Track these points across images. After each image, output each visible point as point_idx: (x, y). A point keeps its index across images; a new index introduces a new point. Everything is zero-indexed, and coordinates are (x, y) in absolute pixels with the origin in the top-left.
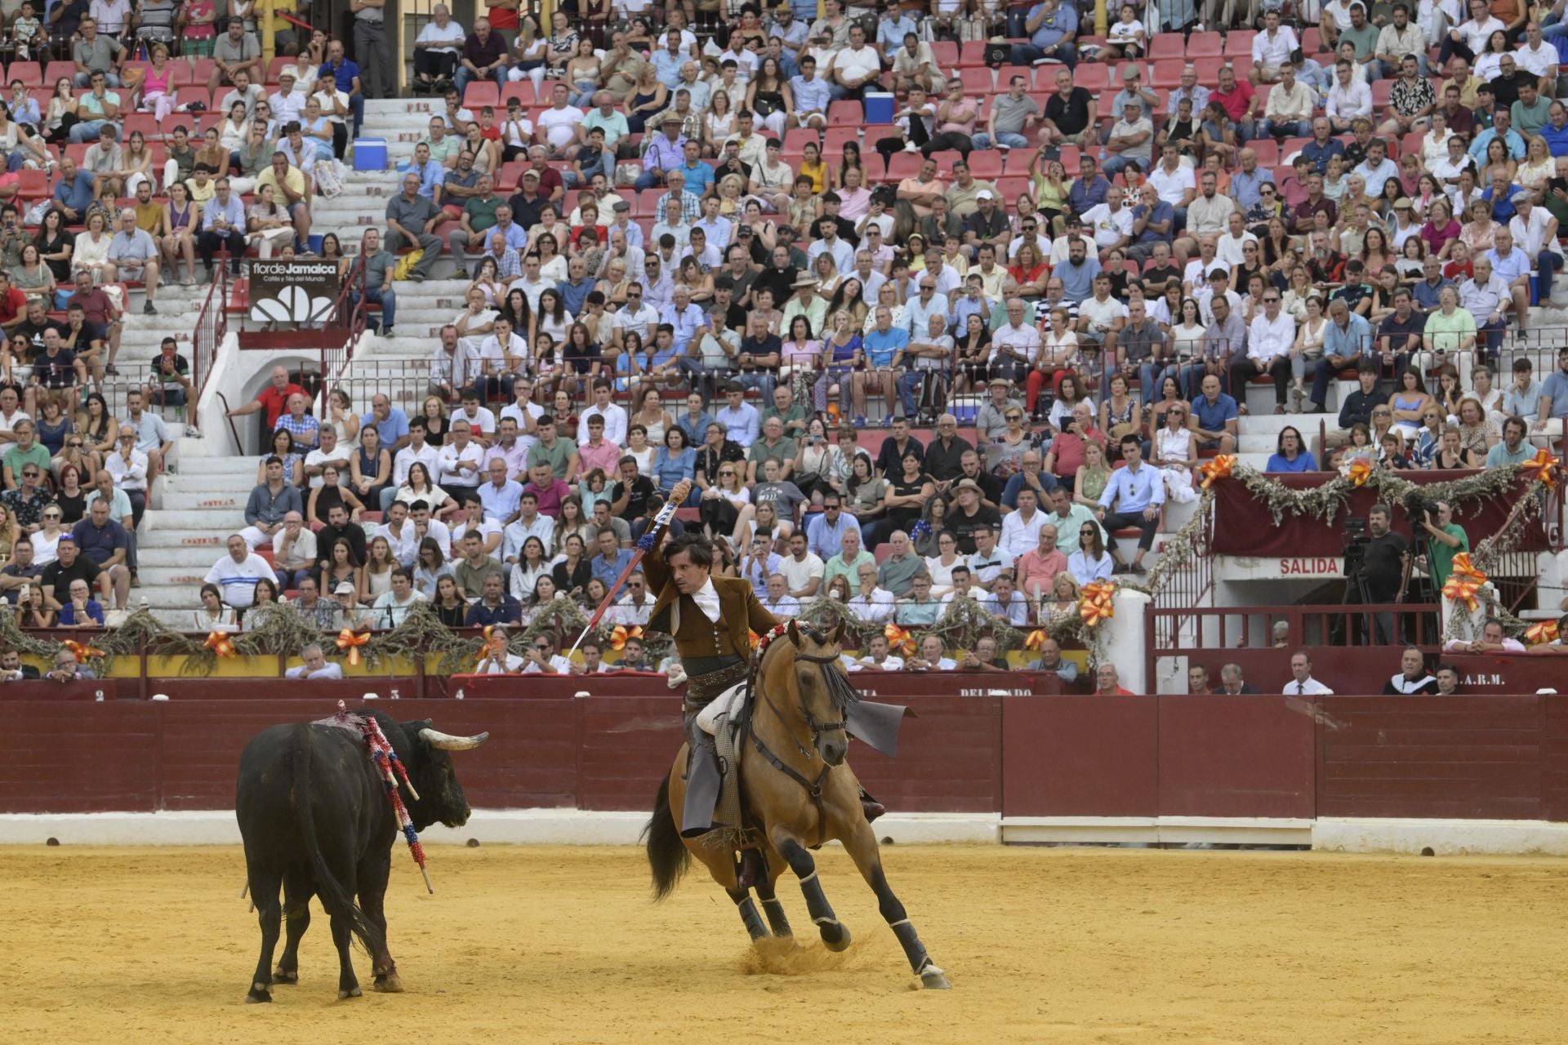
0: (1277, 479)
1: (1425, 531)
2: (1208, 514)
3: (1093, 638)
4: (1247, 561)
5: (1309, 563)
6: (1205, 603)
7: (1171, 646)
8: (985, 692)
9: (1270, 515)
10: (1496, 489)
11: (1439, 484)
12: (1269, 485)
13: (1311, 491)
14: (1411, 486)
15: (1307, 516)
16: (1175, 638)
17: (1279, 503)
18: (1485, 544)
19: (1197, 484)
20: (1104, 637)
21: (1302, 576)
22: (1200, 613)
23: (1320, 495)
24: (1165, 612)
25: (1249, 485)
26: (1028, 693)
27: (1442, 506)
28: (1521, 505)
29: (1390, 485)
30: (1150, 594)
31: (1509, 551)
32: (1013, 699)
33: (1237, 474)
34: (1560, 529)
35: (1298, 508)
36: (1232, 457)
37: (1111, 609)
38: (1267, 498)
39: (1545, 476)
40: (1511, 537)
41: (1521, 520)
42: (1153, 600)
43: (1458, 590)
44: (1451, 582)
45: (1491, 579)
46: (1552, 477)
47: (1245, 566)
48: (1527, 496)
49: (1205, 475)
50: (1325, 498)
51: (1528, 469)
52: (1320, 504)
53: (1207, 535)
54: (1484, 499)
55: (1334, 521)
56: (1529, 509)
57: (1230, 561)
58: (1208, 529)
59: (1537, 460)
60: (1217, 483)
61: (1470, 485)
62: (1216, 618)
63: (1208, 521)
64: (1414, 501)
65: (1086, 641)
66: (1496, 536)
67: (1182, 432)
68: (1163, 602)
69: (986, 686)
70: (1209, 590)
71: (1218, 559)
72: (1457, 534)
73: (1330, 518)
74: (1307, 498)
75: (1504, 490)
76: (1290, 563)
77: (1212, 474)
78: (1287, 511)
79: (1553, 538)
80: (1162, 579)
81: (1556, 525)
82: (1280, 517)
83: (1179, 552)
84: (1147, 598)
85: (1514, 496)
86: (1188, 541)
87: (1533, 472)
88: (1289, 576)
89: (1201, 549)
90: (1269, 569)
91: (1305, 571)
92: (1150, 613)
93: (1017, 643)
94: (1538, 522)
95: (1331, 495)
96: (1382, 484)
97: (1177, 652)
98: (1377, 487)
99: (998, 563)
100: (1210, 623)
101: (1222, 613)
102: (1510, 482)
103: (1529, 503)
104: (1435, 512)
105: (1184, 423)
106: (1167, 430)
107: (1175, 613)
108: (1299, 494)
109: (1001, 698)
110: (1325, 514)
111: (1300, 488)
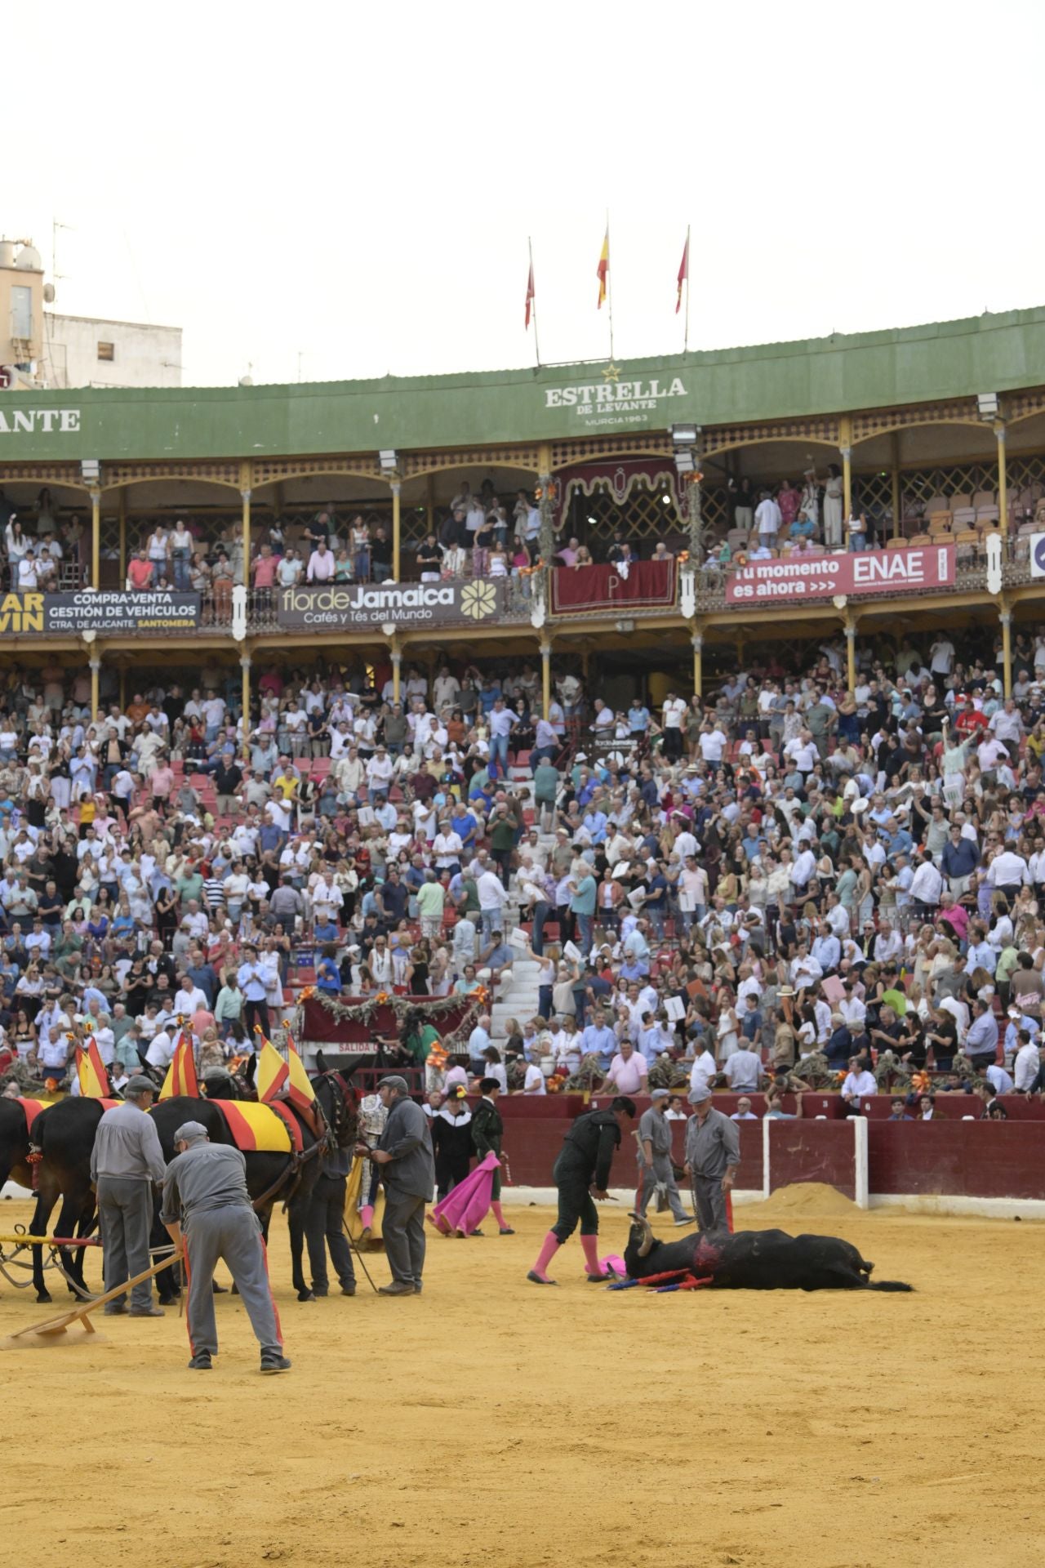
2: (301, 1019)
4: (321, 1044)
5: (354, 1046)
9: (333, 1020)
10: (455, 1006)
11: (425, 1004)
12: (333, 1003)
13: (355, 1007)
14: (409, 1005)
15: (354, 1020)
17: (339, 1013)
18: (450, 1036)
19: (294, 1002)
21: (351, 1053)
23: (361, 1009)
25: (322, 1004)
28: (468, 1015)
29: (399, 1004)
31: (462, 1040)
33: (316, 997)
35: (349, 1016)
36: (313, 988)
38: (332, 1010)
39: (481, 999)
40: (463, 1032)
41: (468, 1023)
43: (434, 1061)
44: (431, 1057)
46: (485, 1000)
47: (321, 1047)
48: (471, 1010)
49: (299, 998)
50: (364, 1011)
51: (472, 996)
52: (361, 1014)
53: (300, 1030)
54: (449, 1012)
55: (368, 1023)
56: (473, 1017)
57: (312, 1044)
58: (300, 1027)
59: (478, 991)
60: (305, 1001)
61: (441, 1004)
63: (301, 1022)
66: (455, 1032)
71: (306, 1042)
73: (366, 1022)
74: (354, 1011)
75: (459, 1007)
76: (344, 1045)
77: (302, 997)
78: (343, 1018)
82: (339, 1020)
85: (465, 1010)
86: (290, 1033)
87: (475, 998)
88: (344, 1052)
89: (296, 1037)
90: (332, 1049)
91: (352, 1050)
95: (367, 1009)
96: (394, 1003)
98: (391, 1006)
102: (463, 1003)
103: (473, 1014)
108: (350, 1009)
110: (363, 1019)
111: (350, 1005)
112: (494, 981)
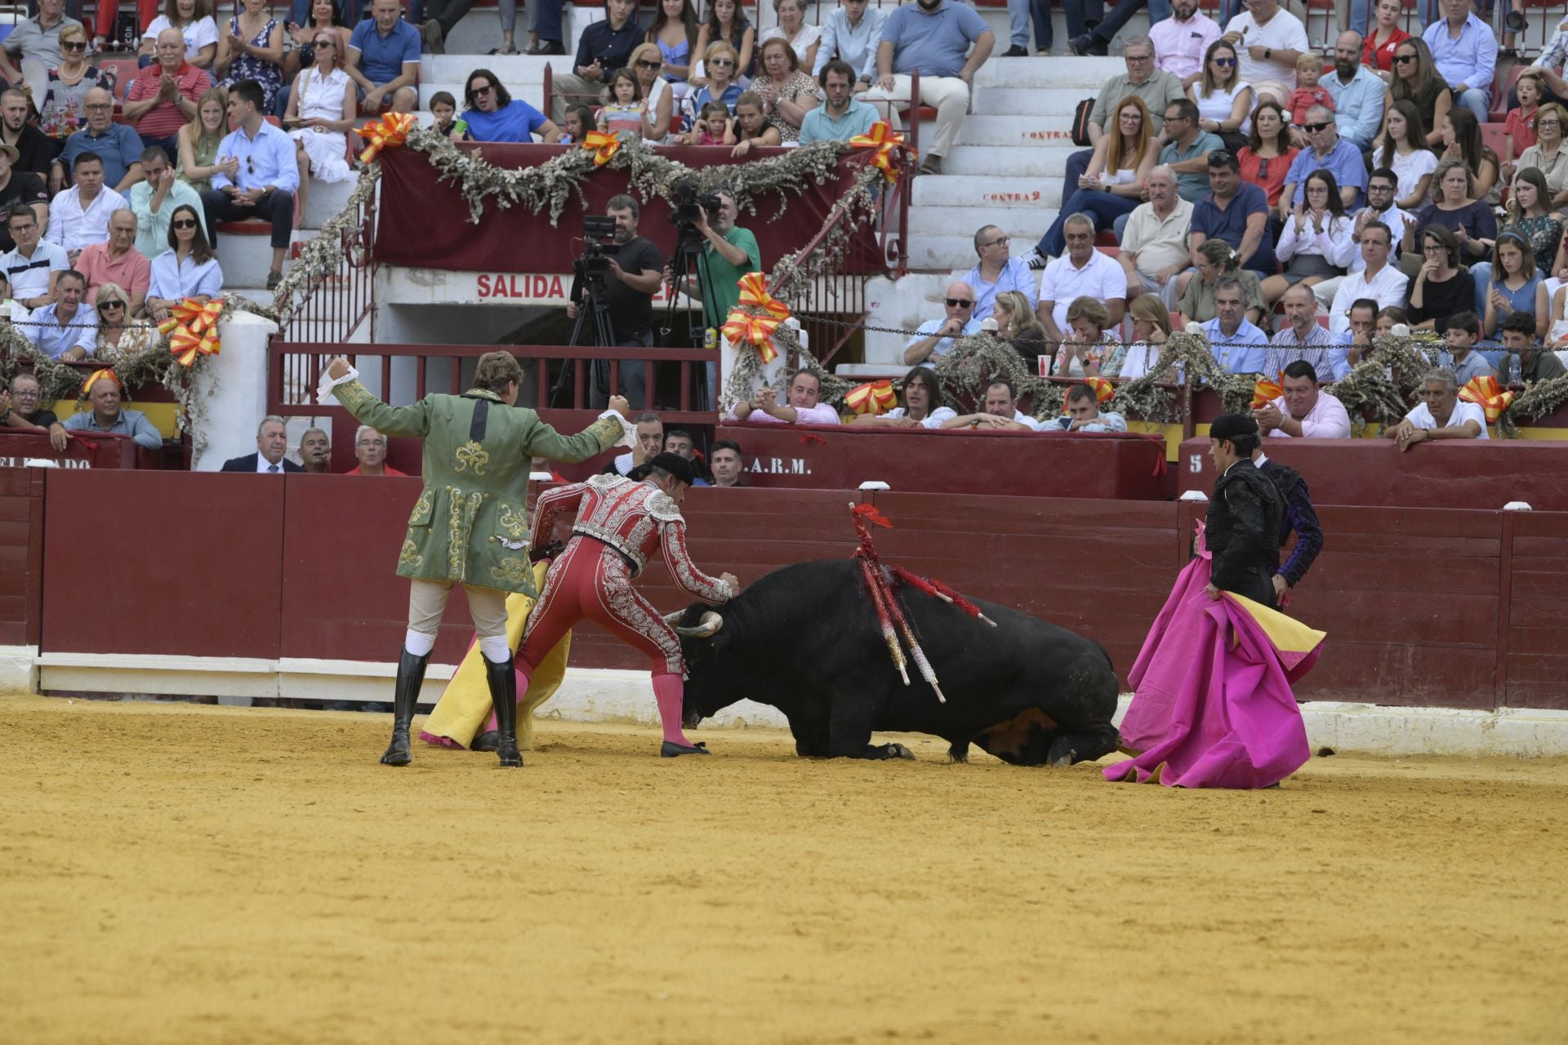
0: (476, 152)
1: (700, 236)
2: (371, 201)
3: (185, 384)
4: (427, 275)
5: (520, 283)
6: (361, 336)
7: (307, 401)
8: (19, 462)
9: (465, 207)
10: (809, 178)
11: (722, 168)
12: (464, 160)
13: (528, 171)
14: (678, 169)
15: (520, 208)
16: (312, 389)
17: (479, 188)
18: (789, 262)
19: (353, 156)
20: (204, 383)
21: (510, 300)
22: (353, 352)
23: (541, 178)
24: (299, 348)
25: (433, 160)
26: (85, 465)
27: (725, 200)
28: (844, 204)
29: (649, 167)
30: (277, 320)
31: (825, 273)
32: (62, 473)
33: (417, 141)
34: (902, 243)
35: (507, 197)
36: (409, 117)
37: (216, 340)
38: (460, 180)
39: (883, 161)
40: (828, 252)
41: (845, 227)
42: (282, 330)
43: (746, 328)
44: (736, 317)
45: (797, 314)
46: (893, 162)
47: (424, 284)
48: (854, 190)
49: (367, 142)
50: (548, 182)
51: (858, 149)
52: (540, 192)
53: (367, 234)
54: (790, 193)
55: (560, 219)
56: (857, 210)
57: (401, 275)
58: (368, 225)
59: (871, 136)
60: (385, 155)
61: (770, 170)
62: (377, 360)
63: (370, 212)
64: (684, 192)
65: (176, 387)
66: (806, 250)
67: (337, 74)
68: (296, 334)
69: (20, 455)
70: (369, 316)
71: (382, 271)
72: (744, 244)
73: (555, 214)
74: (521, 182)
75: (820, 181)
76: (492, 280)
77: (377, 141)
78: (490, 201)
79: (892, 256)
80: (297, 298)
81: (896, 236)
82: (480, 210)
83: (324, 259)
84: (273, 327)
85: (835, 191)
86: (338, 242)
87: (865, 154)
88: (490, 300)
89: (357, 254)
90: (459, 288)
91: (514, 294)
92: (277, 350)
93: (70, 389)
94: (869, 229)
95: (558, 179)
96: (635, 164)
97: (315, 410)
98: (629, 168)
99: (46, 263)
100: (370, 364)
101: (386, 352)
102: (829, 168)
103: (857, 199)
104: (714, 207)
105: (338, 62)
106: (315, 72)
107: (315, 351)
108: (510, 176)
109: (45, 470)
110: (547, 207)
111: (512, 165)
112: (918, 112)
